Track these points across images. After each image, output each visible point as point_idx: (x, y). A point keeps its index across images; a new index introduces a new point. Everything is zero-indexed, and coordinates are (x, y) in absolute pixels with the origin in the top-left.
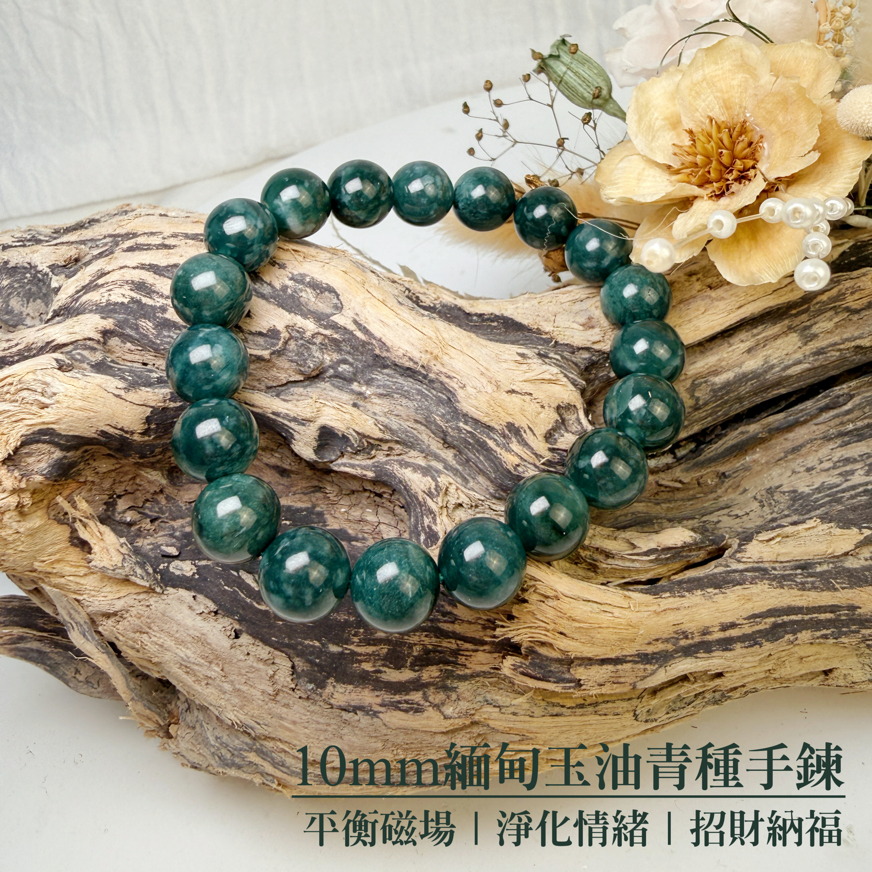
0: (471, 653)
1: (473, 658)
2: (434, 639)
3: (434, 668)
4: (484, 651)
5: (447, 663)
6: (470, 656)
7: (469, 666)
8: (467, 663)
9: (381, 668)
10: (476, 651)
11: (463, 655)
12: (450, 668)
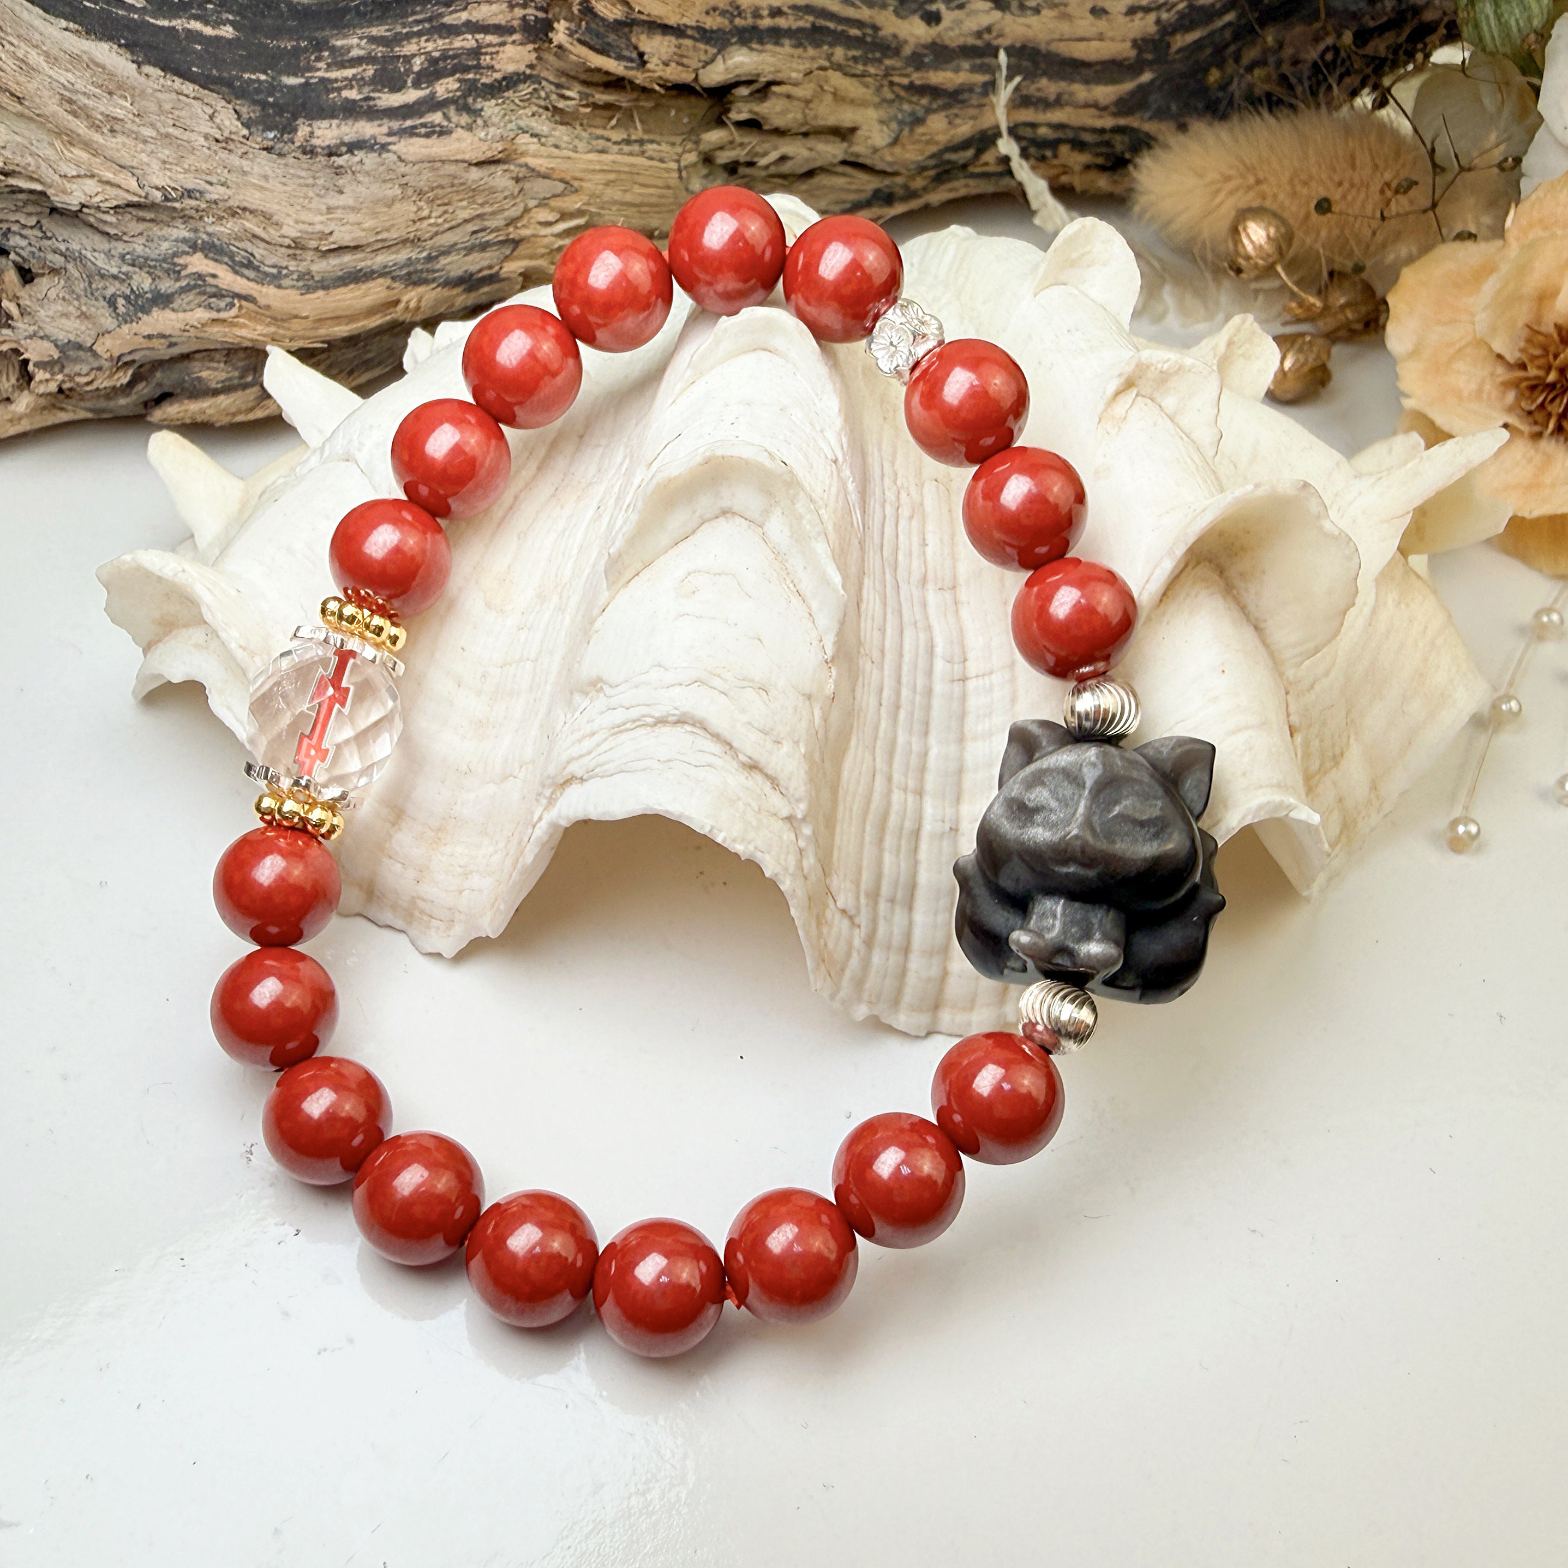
0: (497, 48)
1: (501, 55)
2: (440, 42)
3: (451, 79)
4: (514, 42)
5: (467, 69)
6: (497, 52)
7: (497, 67)
8: (494, 63)
9: (372, 95)
10: (503, 44)
11: (486, 54)
12: (471, 76)
